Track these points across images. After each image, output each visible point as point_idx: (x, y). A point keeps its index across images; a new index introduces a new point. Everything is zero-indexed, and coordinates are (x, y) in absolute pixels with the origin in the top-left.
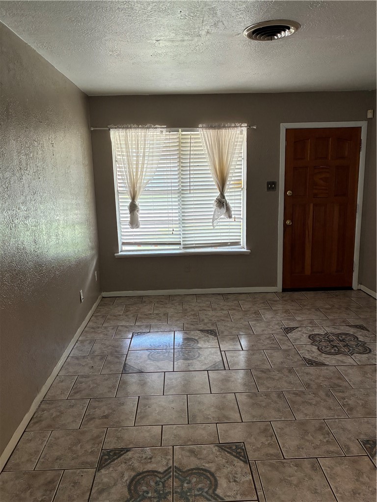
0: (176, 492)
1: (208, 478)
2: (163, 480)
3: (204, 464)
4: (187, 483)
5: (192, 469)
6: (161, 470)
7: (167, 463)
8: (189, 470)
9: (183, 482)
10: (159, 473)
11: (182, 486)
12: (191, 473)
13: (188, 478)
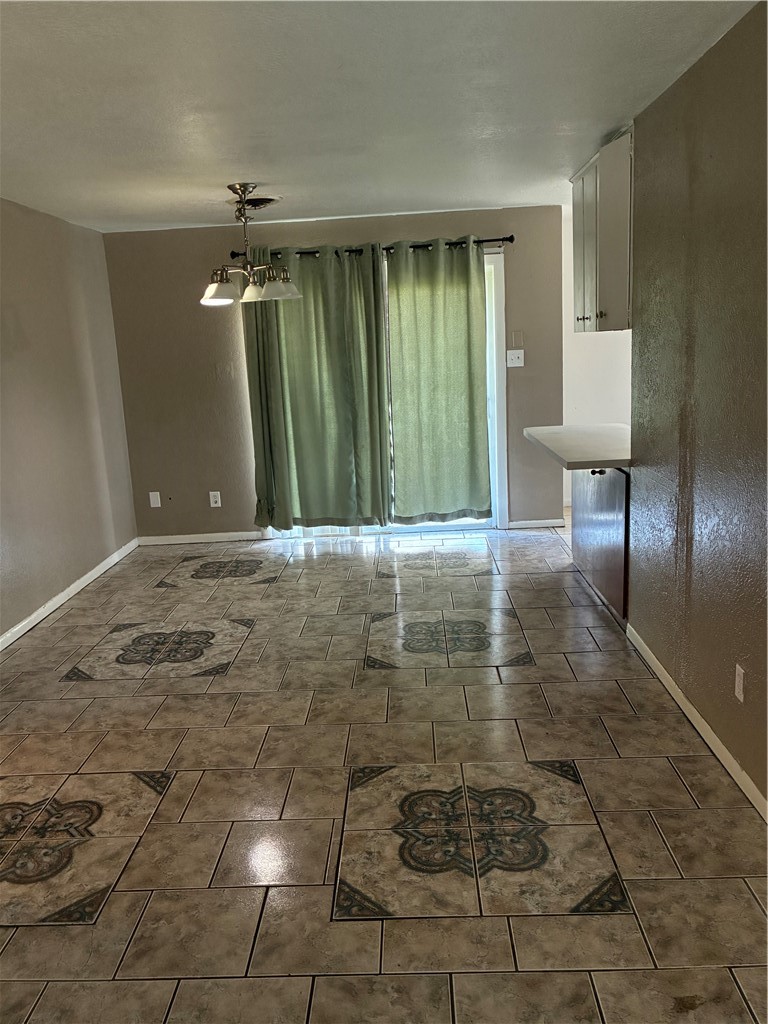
0: (467, 840)
1: (414, 858)
2: (491, 857)
3: (420, 879)
4: (450, 851)
5: (440, 871)
6: (497, 872)
7: (488, 882)
8: (447, 870)
9: (456, 854)
10: (500, 868)
11: (457, 848)
12: (443, 865)
13: (448, 858)
